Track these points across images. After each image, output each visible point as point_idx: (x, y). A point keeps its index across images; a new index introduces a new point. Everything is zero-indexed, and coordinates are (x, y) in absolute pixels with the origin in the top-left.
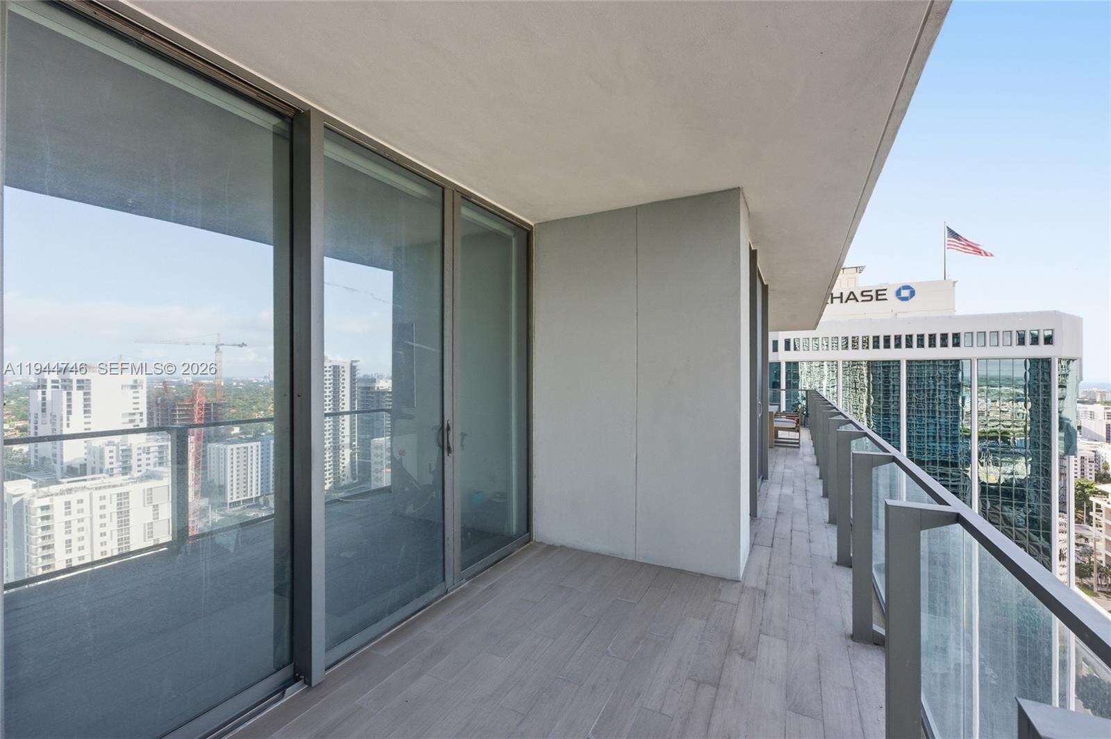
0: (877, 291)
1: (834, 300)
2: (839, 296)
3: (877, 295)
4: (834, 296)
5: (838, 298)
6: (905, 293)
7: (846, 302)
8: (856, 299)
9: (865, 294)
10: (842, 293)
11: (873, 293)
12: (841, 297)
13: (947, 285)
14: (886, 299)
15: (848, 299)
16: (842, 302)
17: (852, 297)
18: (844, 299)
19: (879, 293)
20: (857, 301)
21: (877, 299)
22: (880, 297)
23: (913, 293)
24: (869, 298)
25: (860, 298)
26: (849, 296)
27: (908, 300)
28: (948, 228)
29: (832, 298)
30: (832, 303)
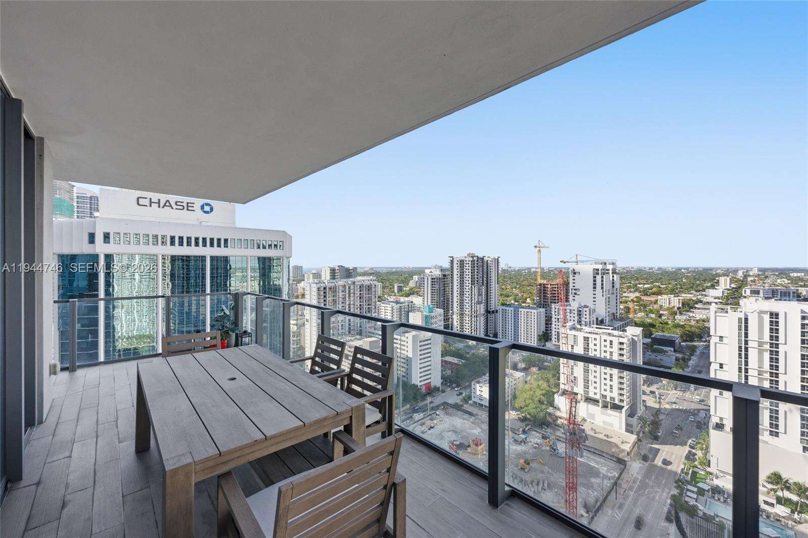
0: (188, 203)
2: (157, 201)
3: (188, 206)
4: (153, 201)
5: (154, 203)
6: (207, 208)
7: (163, 207)
8: (171, 206)
9: (178, 203)
10: (159, 200)
11: (185, 205)
12: (159, 203)
13: (230, 209)
14: (194, 211)
15: (165, 205)
16: (159, 207)
17: (168, 204)
18: (162, 204)
19: (189, 205)
20: (172, 208)
21: (188, 210)
22: (190, 208)
23: (212, 209)
24: (181, 208)
25: (174, 206)
26: (166, 203)
27: (208, 213)
29: (151, 202)
30: (151, 206)
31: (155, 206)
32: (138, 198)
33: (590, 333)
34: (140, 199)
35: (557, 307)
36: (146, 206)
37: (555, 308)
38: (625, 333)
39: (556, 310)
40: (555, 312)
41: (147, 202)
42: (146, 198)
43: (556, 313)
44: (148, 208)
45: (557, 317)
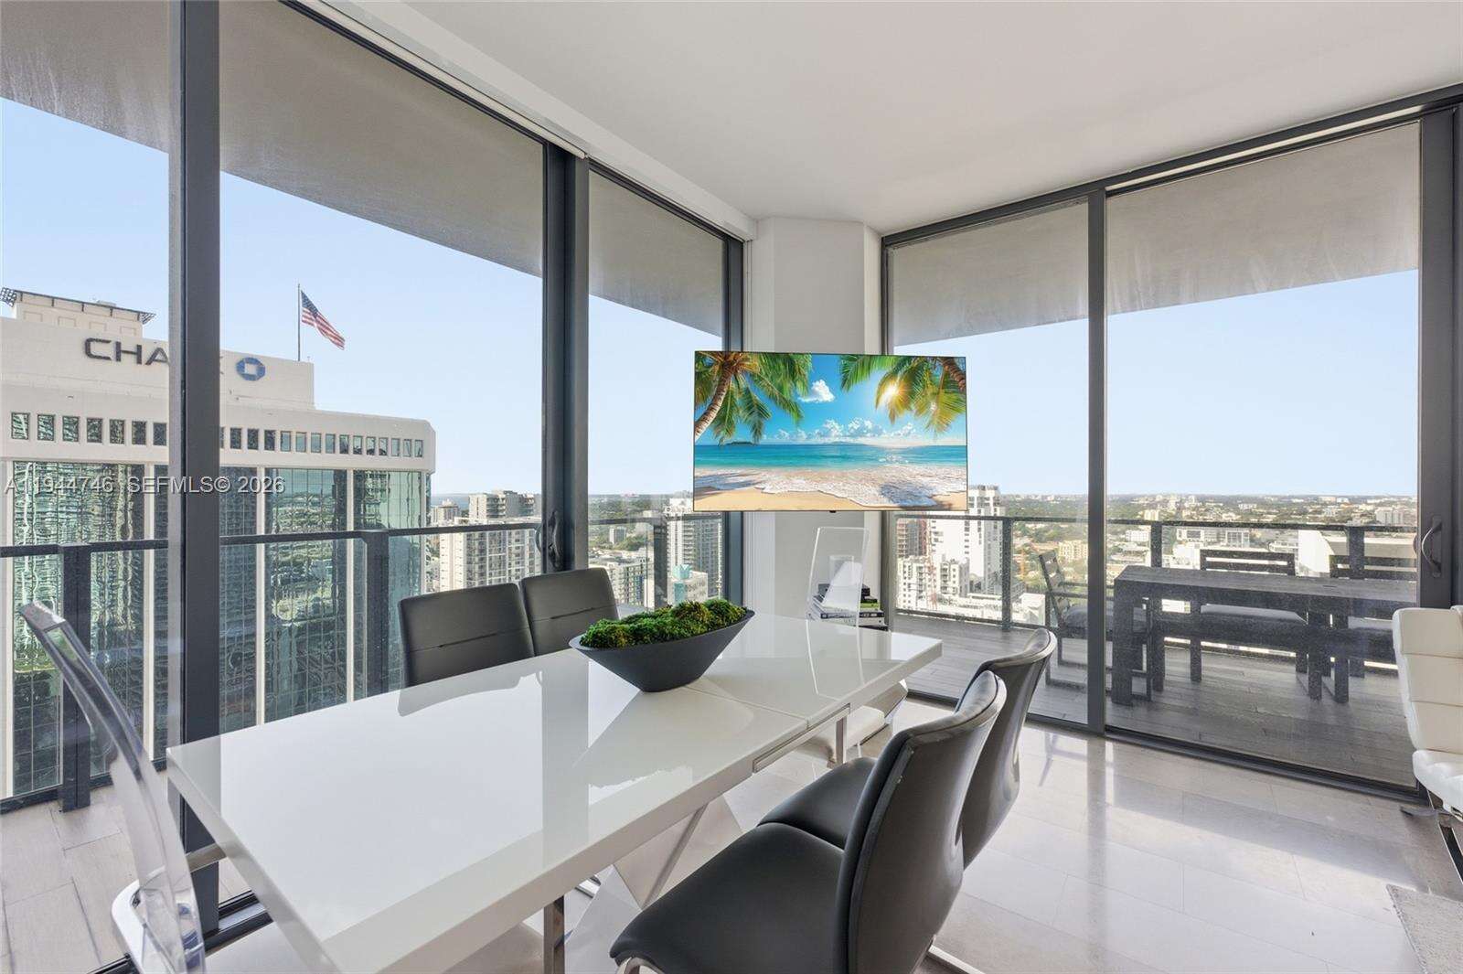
1: (123, 356)
2: (134, 350)
4: (123, 348)
5: (132, 353)
6: (250, 369)
7: (149, 363)
10: (139, 347)
12: (138, 352)
13: (302, 372)
16: (139, 361)
17: (159, 357)
23: (262, 372)
27: (254, 380)
28: (303, 293)
29: (119, 352)
30: (118, 359)
31: (128, 360)
32: (88, 342)
33: (965, 606)
34: (93, 345)
35: (907, 565)
36: (108, 358)
37: (904, 566)
38: (1019, 605)
39: (907, 569)
40: (905, 572)
41: (109, 350)
42: (108, 342)
43: (906, 575)
44: (113, 363)
45: (907, 581)
